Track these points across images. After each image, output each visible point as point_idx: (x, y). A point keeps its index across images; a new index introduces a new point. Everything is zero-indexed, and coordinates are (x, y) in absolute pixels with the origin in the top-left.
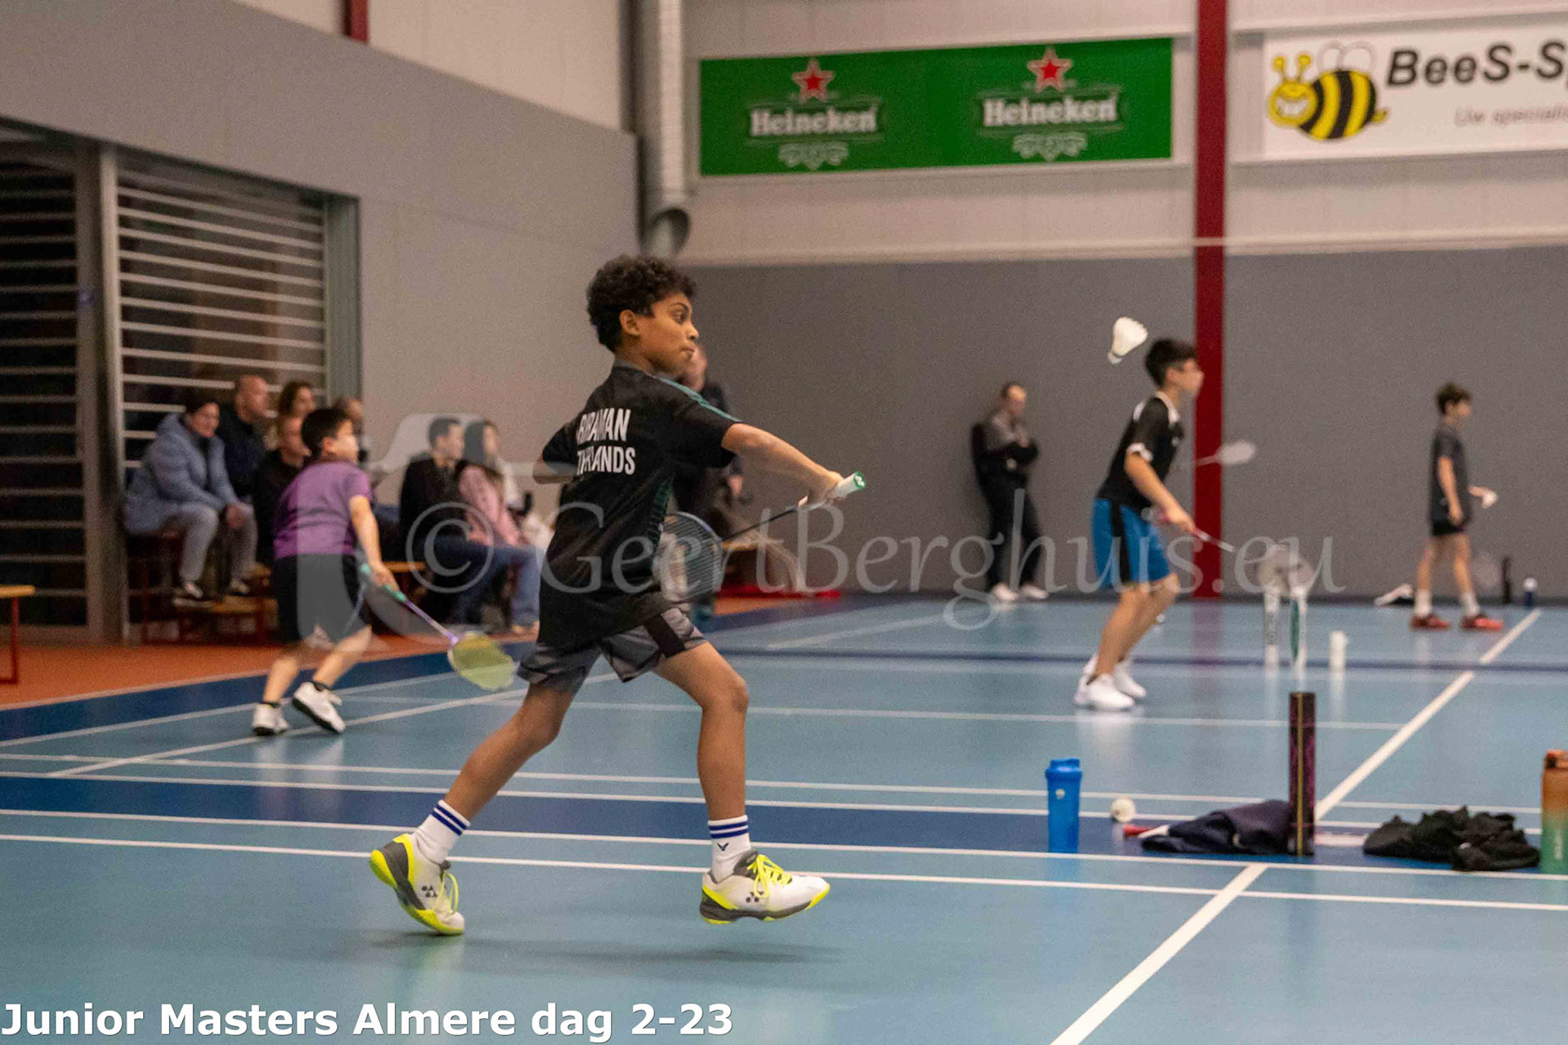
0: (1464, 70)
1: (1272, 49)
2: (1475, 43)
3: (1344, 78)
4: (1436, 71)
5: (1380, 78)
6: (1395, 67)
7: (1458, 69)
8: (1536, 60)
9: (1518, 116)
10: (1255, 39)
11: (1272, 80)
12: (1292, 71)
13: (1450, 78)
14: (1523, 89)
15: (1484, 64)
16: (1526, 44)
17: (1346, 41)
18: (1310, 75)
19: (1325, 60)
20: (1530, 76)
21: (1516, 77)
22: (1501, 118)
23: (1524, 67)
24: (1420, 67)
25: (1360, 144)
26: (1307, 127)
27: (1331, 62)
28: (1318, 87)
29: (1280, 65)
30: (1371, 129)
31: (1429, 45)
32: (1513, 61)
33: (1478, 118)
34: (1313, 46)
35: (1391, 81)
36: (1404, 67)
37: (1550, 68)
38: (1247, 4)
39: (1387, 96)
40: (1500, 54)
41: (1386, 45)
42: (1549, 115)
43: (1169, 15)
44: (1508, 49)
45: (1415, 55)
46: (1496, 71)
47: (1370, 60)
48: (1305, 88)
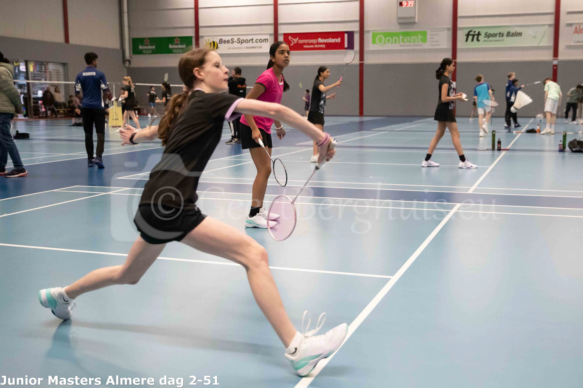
0: (228, 42)
1: (205, 38)
2: (229, 38)
3: (214, 42)
4: (225, 42)
6: (220, 41)
7: (227, 41)
8: (237, 41)
10: (203, 37)
11: (205, 42)
12: (207, 41)
13: (227, 43)
14: (236, 45)
15: (231, 41)
16: (236, 39)
17: (214, 37)
18: (210, 42)
20: (236, 43)
21: (234, 43)
22: (234, 48)
23: (235, 42)
24: (223, 41)
27: (212, 40)
28: (210, 43)
29: (206, 40)
30: (217, 49)
31: (224, 38)
32: (234, 41)
33: (230, 48)
34: (210, 38)
35: (219, 43)
36: (221, 41)
37: (239, 42)
38: (202, 32)
39: (219, 45)
40: (233, 40)
41: (219, 38)
42: (239, 48)
43: (191, 33)
44: (233, 39)
45: (222, 40)
46: (232, 42)
47: (217, 40)
48: (209, 44)
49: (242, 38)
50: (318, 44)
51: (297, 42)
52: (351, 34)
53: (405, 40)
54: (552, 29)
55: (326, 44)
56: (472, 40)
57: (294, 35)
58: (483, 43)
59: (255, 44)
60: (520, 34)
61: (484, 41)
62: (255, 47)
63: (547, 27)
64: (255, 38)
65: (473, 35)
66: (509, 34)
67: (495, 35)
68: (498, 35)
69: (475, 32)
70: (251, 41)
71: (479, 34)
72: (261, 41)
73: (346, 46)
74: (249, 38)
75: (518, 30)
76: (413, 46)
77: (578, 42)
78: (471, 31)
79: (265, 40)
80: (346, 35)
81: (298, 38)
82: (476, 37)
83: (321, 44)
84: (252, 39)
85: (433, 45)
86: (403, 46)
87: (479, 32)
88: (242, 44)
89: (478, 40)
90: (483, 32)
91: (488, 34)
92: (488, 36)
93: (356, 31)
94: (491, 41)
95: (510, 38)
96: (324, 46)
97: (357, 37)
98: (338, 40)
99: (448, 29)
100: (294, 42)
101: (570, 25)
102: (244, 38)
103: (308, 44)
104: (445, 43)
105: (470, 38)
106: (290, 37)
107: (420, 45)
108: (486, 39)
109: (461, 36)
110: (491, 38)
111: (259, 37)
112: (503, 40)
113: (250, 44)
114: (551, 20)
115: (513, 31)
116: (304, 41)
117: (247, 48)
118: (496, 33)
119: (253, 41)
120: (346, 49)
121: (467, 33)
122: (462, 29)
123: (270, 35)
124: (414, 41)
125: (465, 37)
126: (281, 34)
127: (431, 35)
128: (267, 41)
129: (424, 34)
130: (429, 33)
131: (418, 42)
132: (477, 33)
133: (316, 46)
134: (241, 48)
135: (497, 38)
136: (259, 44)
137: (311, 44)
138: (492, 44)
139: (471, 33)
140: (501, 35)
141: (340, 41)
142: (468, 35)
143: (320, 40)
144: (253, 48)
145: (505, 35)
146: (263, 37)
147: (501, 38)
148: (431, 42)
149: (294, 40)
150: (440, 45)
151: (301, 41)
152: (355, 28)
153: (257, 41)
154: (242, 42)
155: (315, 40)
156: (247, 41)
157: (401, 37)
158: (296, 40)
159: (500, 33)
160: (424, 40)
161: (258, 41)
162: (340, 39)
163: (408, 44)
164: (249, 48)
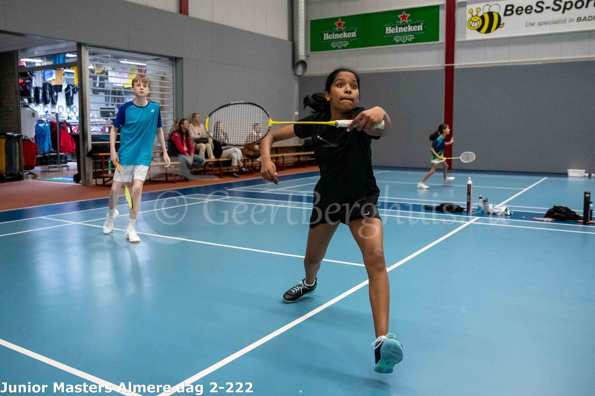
0: (528, 10)
1: (469, 7)
2: (533, 2)
3: (491, 14)
4: (519, 11)
5: (502, 14)
6: (506, 10)
7: (526, 9)
8: (552, 6)
9: (545, 23)
10: (464, 4)
11: (469, 16)
12: (475, 14)
13: (524, 12)
14: (548, 15)
15: (535, 7)
16: (549, 1)
18: (480, 14)
19: (485, 9)
20: (550, 10)
21: (545, 10)
22: (540, 24)
23: (548, 8)
24: (514, 10)
25: (496, 34)
26: (479, 30)
27: (487, 10)
28: (482, 17)
29: (471, 11)
30: (499, 29)
31: (518, 3)
32: (544, 6)
33: (533, 24)
34: (481, 5)
35: (505, 15)
36: (510, 10)
37: (556, 8)
39: (504, 19)
40: (540, 4)
41: (504, 4)
42: (556, 22)
44: (543, 3)
45: (513, 6)
46: (539, 9)
47: (498, 9)
48: (478, 18)
88: (566, 11)
113: (589, 11)
117: (579, 19)
134: (563, 22)
154: (565, 8)
156: (580, 4)
164: (585, 19)
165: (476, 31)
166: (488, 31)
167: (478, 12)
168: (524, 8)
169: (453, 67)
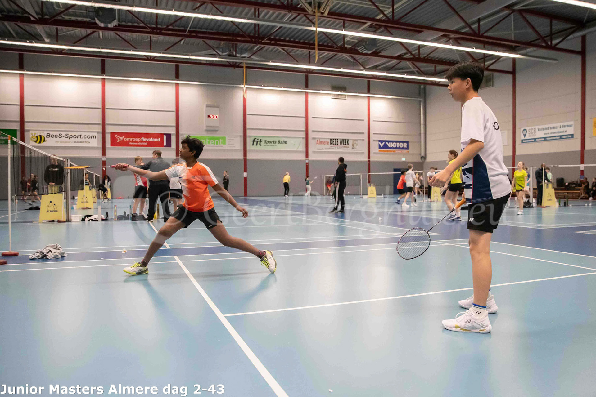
0: (56, 136)
1: (31, 132)
2: (58, 133)
3: (41, 136)
4: (52, 136)
5: (45, 136)
6: (47, 135)
7: (55, 136)
8: (65, 136)
9: (63, 142)
10: (29, 131)
11: (31, 136)
12: (34, 135)
13: (54, 137)
14: (63, 139)
15: (59, 136)
16: (64, 134)
17: (41, 132)
18: (36, 135)
19: (38, 134)
20: (64, 137)
21: (63, 137)
22: (61, 142)
23: (63, 136)
24: (50, 136)
25: (42, 144)
26: (36, 142)
27: (39, 134)
28: (37, 137)
29: (32, 134)
30: (44, 142)
31: (51, 133)
32: (62, 136)
33: (58, 142)
34: (36, 132)
35: (47, 137)
36: (48, 135)
37: (67, 137)
38: (27, 126)
39: (46, 139)
41: (46, 133)
42: (66, 142)
43: (16, 126)
44: (61, 134)
45: (50, 134)
46: (60, 137)
47: (44, 134)
48: (35, 137)
49: (70, 134)
50: (141, 142)
51: (123, 139)
52: (169, 136)
53: (210, 142)
54: (304, 141)
55: (148, 142)
56: (257, 145)
57: (121, 134)
58: (263, 147)
59: (83, 140)
60: (286, 142)
61: (264, 146)
62: (84, 142)
63: (301, 139)
64: (83, 134)
65: (257, 141)
66: (279, 142)
67: (271, 142)
68: (273, 142)
69: (258, 139)
70: (79, 137)
71: (261, 141)
72: (89, 137)
73: (165, 144)
74: (77, 134)
75: (285, 140)
76: (216, 146)
77: (319, 149)
78: (256, 139)
79: (93, 137)
80: (165, 136)
81: (123, 137)
82: (259, 142)
83: (144, 142)
84: (81, 135)
85: (230, 147)
86: (209, 146)
87: (261, 140)
88: (71, 139)
89: (260, 145)
90: (263, 139)
91: (266, 141)
92: (267, 142)
93: (173, 134)
94: (269, 146)
95: (280, 144)
96: (146, 144)
97: (173, 139)
98: (159, 140)
99: (240, 136)
100: (120, 139)
101: (314, 138)
102: (73, 134)
103: (132, 141)
104: (239, 145)
105: (255, 143)
106: (116, 135)
107: (222, 146)
108: (265, 144)
109: (249, 141)
110: (268, 144)
111: (87, 134)
112: (276, 146)
113: (79, 139)
114: (303, 135)
115: (282, 140)
116: (129, 139)
117: (75, 142)
118: (271, 141)
119: (81, 137)
120: (165, 146)
121: (253, 140)
122: (250, 137)
123: (98, 132)
124: (217, 143)
125: (252, 142)
126: (108, 132)
127: (229, 139)
128: (95, 137)
129: (224, 138)
130: (227, 138)
131: (220, 144)
132: (259, 140)
133: (140, 144)
134: (70, 142)
135: (272, 144)
136: (87, 140)
137: (135, 142)
138: (269, 148)
139: (255, 140)
140: (275, 142)
141: (160, 141)
142: (254, 141)
143: (143, 139)
144: (81, 142)
145: (277, 142)
146: (91, 134)
147: (274, 144)
148: (229, 144)
149: (120, 138)
150: (235, 147)
151: (127, 139)
152: (172, 131)
153: (85, 137)
154: (70, 137)
155: (139, 139)
156: (75, 137)
157: (207, 140)
158: (122, 138)
159: (274, 141)
160: (224, 143)
161: (87, 137)
162: (159, 139)
163: (213, 145)
164: (77, 142)
165: (35, 143)
166: (40, 142)
167: (35, 135)
168: (54, 135)
169: (24, 156)
